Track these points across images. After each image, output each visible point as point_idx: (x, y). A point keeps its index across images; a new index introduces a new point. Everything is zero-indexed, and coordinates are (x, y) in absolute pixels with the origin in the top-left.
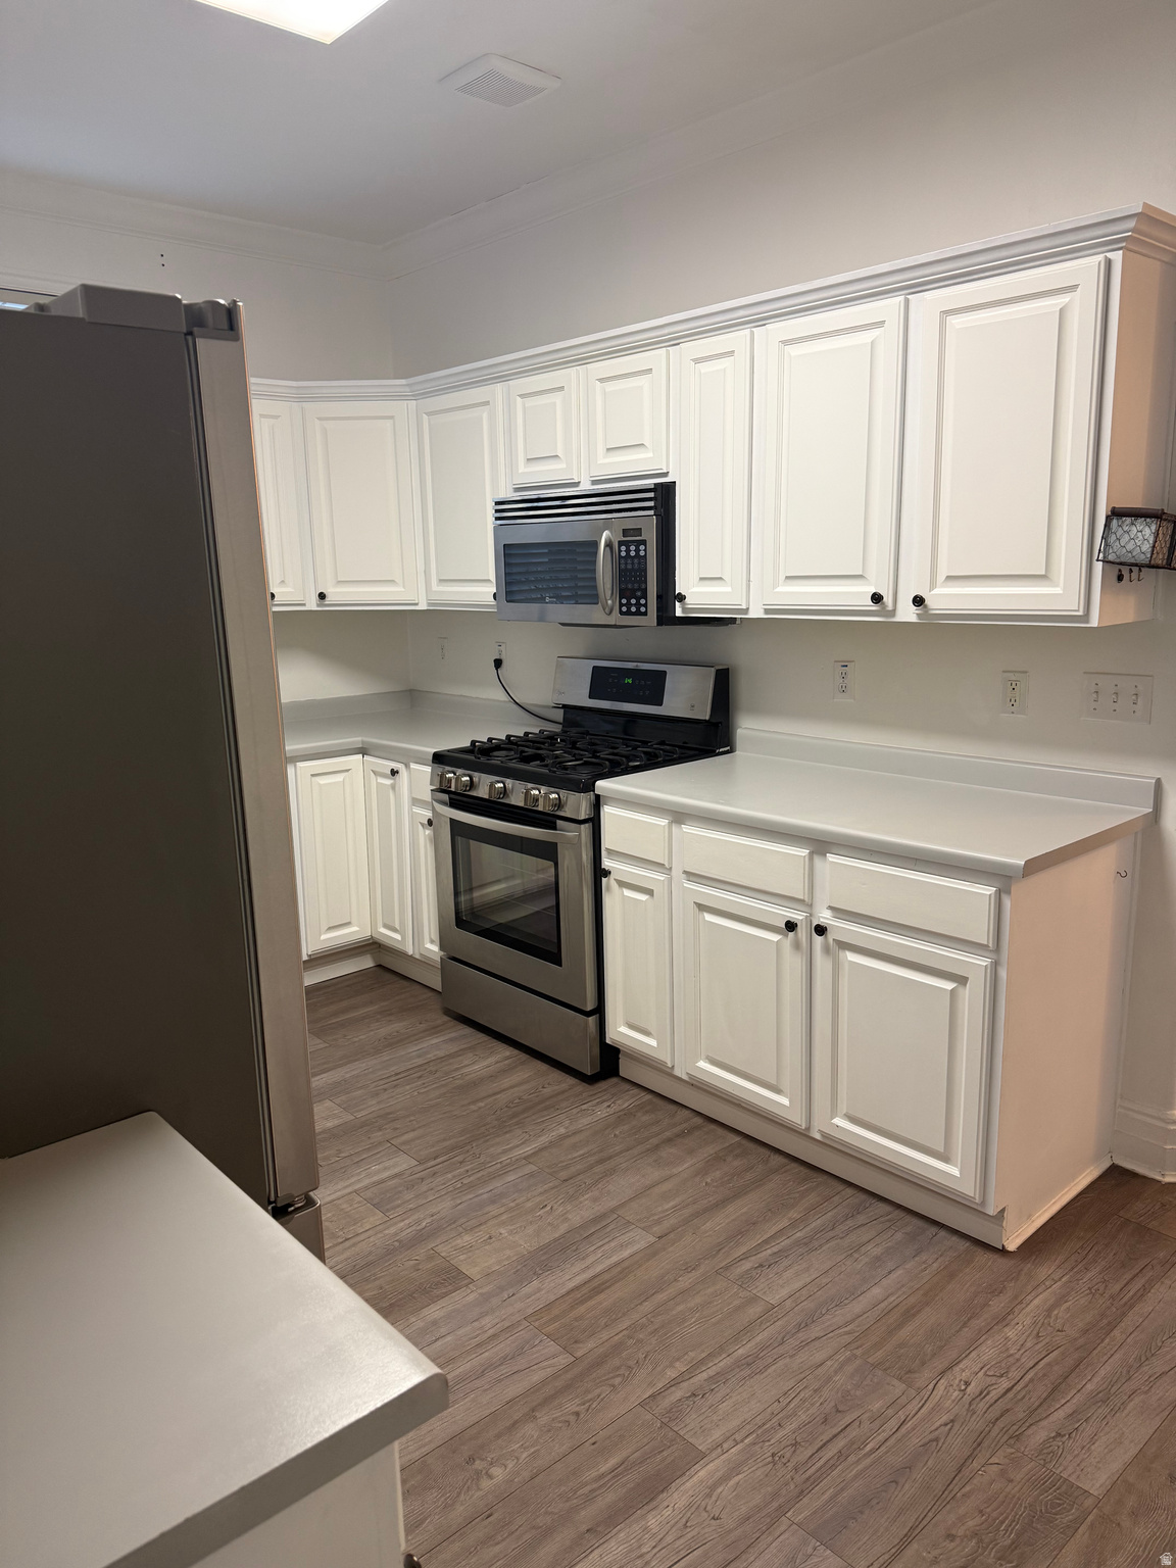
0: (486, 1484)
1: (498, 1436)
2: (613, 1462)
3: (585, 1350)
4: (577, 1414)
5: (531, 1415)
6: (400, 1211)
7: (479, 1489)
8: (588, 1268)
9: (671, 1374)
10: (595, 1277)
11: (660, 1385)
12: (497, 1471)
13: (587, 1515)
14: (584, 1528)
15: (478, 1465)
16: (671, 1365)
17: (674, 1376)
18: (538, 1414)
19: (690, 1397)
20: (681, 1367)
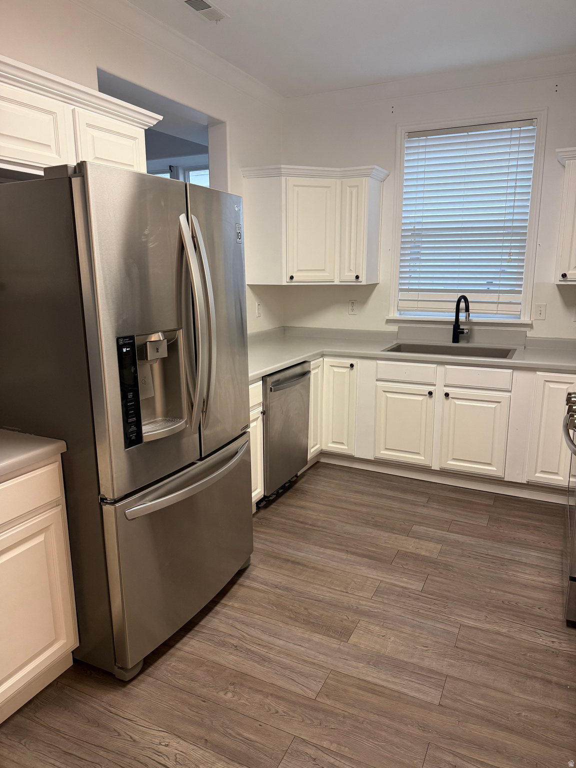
0: (221, 694)
1: (250, 688)
2: (252, 737)
3: (323, 701)
4: (277, 712)
5: (267, 695)
6: (380, 599)
7: (217, 693)
8: (389, 681)
9: (326, 744)
10: (383, 687)
11: (314, 741)
12: (230, 695)
13: (215, 737)
14: (207, 738)
15: (231, 688)
16: (332, 742)
17: (325, 746)
18: (270, 698)
19: (312, 758)
20: (334, 747)
